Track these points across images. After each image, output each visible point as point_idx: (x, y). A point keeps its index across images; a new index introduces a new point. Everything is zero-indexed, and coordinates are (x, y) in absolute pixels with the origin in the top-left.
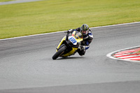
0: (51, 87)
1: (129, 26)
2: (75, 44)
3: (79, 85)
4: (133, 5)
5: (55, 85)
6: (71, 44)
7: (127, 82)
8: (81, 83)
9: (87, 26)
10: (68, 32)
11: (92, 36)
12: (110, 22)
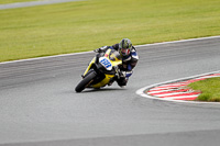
0: (50, 142)
1: (172, 46)
3: (94, 139)
4: (179, 14)
5: (56, 139)
6: (103, 68)
7: (168, 134)
8: (96, 136)
9: (129, 41)
10: (100, 51)
11: (136, 57)
12: (143, 40)
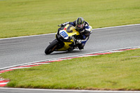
2: (66, 38)
6: (62, 38)
